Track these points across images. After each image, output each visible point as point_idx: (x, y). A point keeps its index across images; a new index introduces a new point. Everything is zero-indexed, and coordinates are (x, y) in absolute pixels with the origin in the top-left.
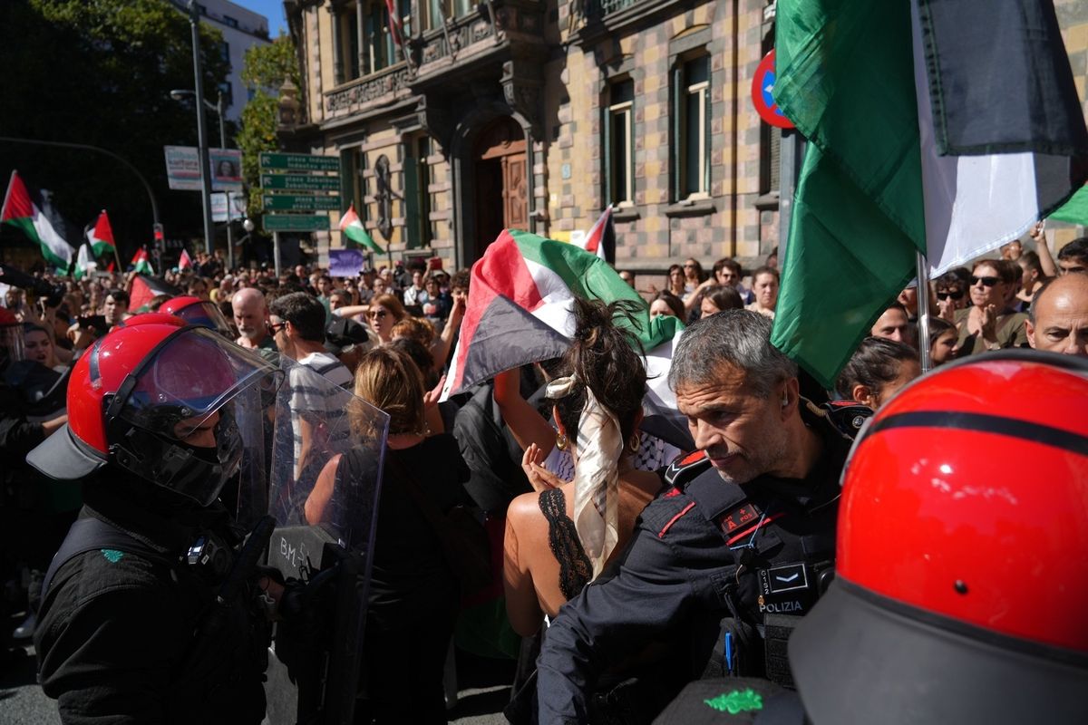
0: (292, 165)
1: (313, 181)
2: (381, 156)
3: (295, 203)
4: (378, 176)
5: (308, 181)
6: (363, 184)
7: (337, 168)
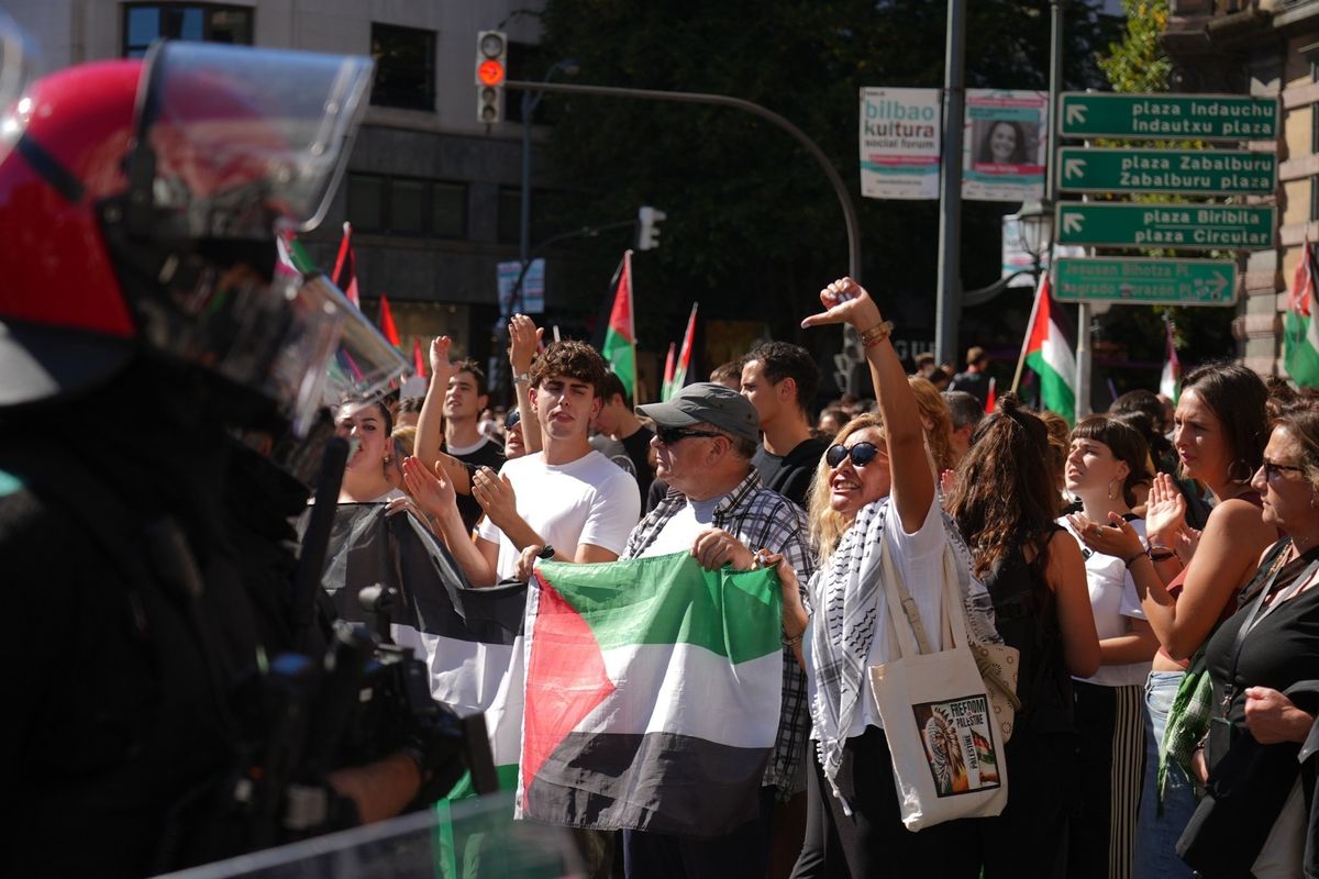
0: (1143, 125)
1: (1196, 165)
3: (1143, 228)
5: (1184, 166)
7: (1267, 129)
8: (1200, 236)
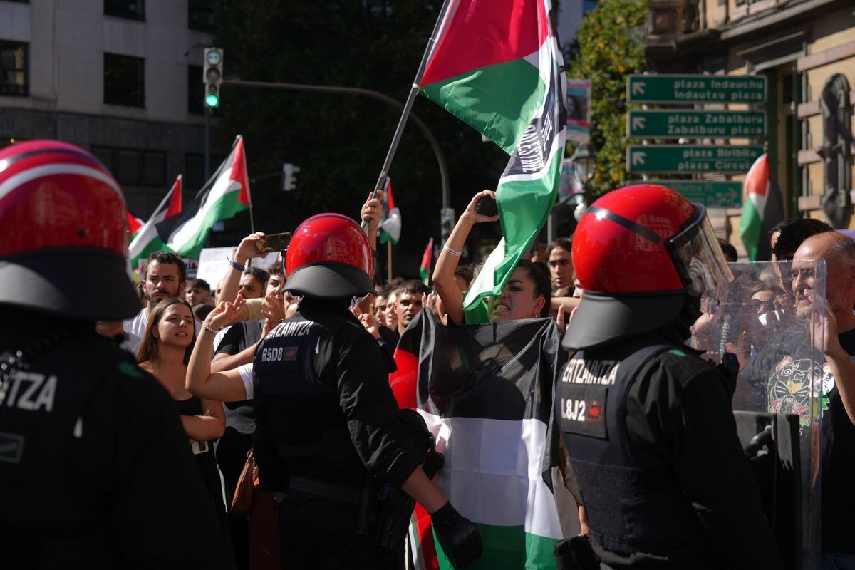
0: (681, 95)
1: (715, 120)
2: (836, 77)
3: (683, 161)
4: (828, 113)
5: (708, 121)
6: (795, 132)
7: (759, 96)
8: (719, 165)
